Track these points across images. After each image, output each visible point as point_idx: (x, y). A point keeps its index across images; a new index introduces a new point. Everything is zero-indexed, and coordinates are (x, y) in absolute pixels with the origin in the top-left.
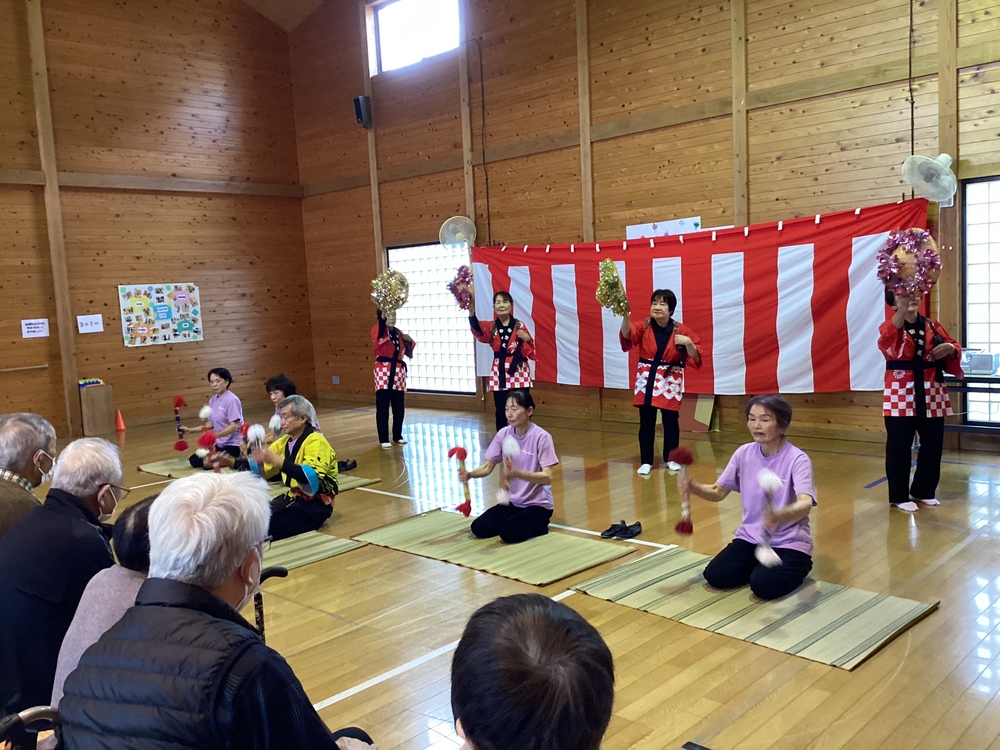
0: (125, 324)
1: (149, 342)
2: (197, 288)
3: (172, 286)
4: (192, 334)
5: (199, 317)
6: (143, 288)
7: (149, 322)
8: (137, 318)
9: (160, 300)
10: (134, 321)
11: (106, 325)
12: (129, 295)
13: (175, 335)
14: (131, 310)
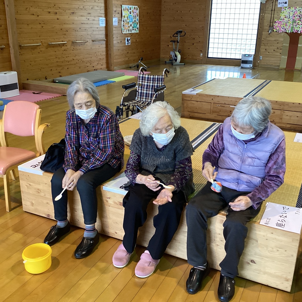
0: (122, 22)
1: (128, 32)
2: (138, 8)
3: (134, 6)
4: (137, 29)
5: (138, 22)
6: (127, 6)
7: (128, 23)
8: (126, 20)
9: (130, 12)
10: (125, 22)
11: (118, 22)
12: (124, 10)
13: (133, 29)
14: (125, 17)
